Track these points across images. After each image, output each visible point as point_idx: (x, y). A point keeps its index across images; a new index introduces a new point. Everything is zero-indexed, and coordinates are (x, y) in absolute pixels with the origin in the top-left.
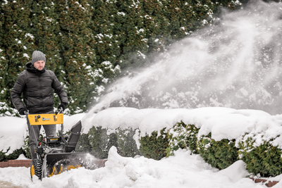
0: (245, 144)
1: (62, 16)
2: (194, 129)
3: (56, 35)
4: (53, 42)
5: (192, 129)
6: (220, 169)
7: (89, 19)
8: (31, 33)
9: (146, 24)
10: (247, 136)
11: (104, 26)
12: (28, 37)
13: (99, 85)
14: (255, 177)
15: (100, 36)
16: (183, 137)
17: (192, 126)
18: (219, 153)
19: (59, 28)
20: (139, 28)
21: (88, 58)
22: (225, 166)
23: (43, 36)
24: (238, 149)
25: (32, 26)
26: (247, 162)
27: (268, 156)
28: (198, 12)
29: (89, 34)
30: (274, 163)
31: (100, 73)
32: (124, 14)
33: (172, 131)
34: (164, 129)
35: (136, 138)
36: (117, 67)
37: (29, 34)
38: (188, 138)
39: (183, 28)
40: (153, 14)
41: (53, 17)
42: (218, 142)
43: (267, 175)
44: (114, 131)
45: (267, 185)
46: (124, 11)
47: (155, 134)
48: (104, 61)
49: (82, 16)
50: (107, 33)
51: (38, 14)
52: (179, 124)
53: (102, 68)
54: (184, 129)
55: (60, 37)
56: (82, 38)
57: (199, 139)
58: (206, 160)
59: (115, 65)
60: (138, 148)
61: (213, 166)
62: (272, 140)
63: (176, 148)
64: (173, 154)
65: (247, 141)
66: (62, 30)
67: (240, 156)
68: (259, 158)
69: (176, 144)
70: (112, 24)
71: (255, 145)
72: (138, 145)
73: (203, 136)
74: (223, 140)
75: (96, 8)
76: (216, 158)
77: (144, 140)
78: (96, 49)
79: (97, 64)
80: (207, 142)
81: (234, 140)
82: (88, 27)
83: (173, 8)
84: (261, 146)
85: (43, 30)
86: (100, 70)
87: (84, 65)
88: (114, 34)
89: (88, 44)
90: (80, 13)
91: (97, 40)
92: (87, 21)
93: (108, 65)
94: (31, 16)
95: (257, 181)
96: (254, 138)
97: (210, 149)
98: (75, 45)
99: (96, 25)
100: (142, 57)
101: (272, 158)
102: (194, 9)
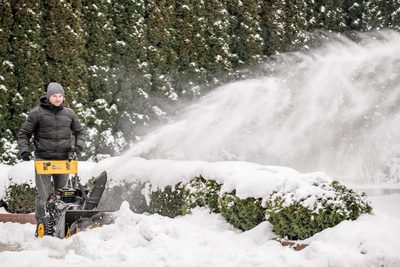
0: (274, 204)
1: (49, 42)
2: (215, 185)
3: (41, 64)
4: (37, 73)
5: (212, 185)
6: (244, 230)
7: (82, 47)
8: (10, 60)
9: (150, 56)
10: (275, 196)
11: (99, 57)
12: (7, 65)
13: (91, 127)
14: (283, 240)
15: (94, 68)
16: (201, 193)
17: (213, 182)
18: (243, 212)
19: (44, 56)
20: (142, 62)
21: (80, 94)
22: (250, 227)
23: (25, 64)
24: (265, 209)
25: (12, 52)
26: (274, 224)
27: (298, 217)
28: (212, 46)
29: (81, 65)
30: (304, 225)
31: (93, 113)
32: (124, 44)
33: (188, 187)
34: (179, 184)
35: (146, 193)
36: (114, 107)
37: (7, 62)
38: (208, 195)
39: (194, 64)
40: (158, 45)
41: (39, 42)
42: (243, 201)
43: (295, 238)
44: (117, 184)
45: (295, 248)
46: (124, 39)
47: (168, 189)
48: (98, 98)
49: (73, 43)
50: (103, 65)
51: (20, 38)
52: (198, 179)
53: (95, 107)
54: (204, 185)
55: (46, 67)
56: (72, 70)
57: (221, 196)
58: (228, 220)
59: (111, 105)
60: (148, 204)
61: (235, 226)
62: (302, 200)
63: (193, 206)
64: (190, 213)
65: (275, 201)
66: (49, 59)
67: (267, 217)
68: (287, 219)
69: (194, 201)
70: (109, 55)
71: (284, 205)
72: (148, 200)
73: (226, 193)
74: (249, 199)
75: (91, 34)
76: (240, 218)
77: (155, 195)
78: (89, 83)
79: (90, 101)
80: (230, 200)
81: (260, 199)
82: (80, 57)
83: (182, 39)
84: (291, 206)
85: (25, 57)
86: (93, 109)
87: (74, 102)
88: (111, 67)
89: (80, 77)
90: (71, 39)
91: (91, 73)
92: (79, 50)
93: (103, 104)
94: (11, 40)
95: (284, 244)
96: (283, 198)
97: (233, 208)
98: (64, 78)
99: (89, 54)
100: (143, 96)
101: (302, 219)
102: (207, 42)
